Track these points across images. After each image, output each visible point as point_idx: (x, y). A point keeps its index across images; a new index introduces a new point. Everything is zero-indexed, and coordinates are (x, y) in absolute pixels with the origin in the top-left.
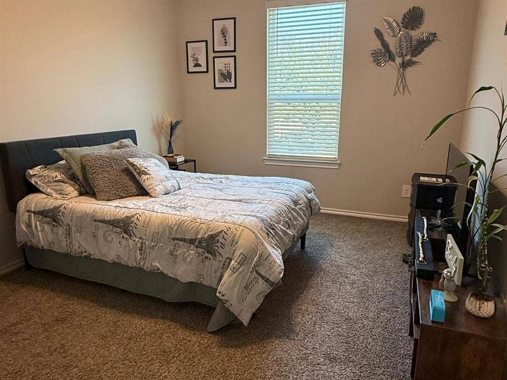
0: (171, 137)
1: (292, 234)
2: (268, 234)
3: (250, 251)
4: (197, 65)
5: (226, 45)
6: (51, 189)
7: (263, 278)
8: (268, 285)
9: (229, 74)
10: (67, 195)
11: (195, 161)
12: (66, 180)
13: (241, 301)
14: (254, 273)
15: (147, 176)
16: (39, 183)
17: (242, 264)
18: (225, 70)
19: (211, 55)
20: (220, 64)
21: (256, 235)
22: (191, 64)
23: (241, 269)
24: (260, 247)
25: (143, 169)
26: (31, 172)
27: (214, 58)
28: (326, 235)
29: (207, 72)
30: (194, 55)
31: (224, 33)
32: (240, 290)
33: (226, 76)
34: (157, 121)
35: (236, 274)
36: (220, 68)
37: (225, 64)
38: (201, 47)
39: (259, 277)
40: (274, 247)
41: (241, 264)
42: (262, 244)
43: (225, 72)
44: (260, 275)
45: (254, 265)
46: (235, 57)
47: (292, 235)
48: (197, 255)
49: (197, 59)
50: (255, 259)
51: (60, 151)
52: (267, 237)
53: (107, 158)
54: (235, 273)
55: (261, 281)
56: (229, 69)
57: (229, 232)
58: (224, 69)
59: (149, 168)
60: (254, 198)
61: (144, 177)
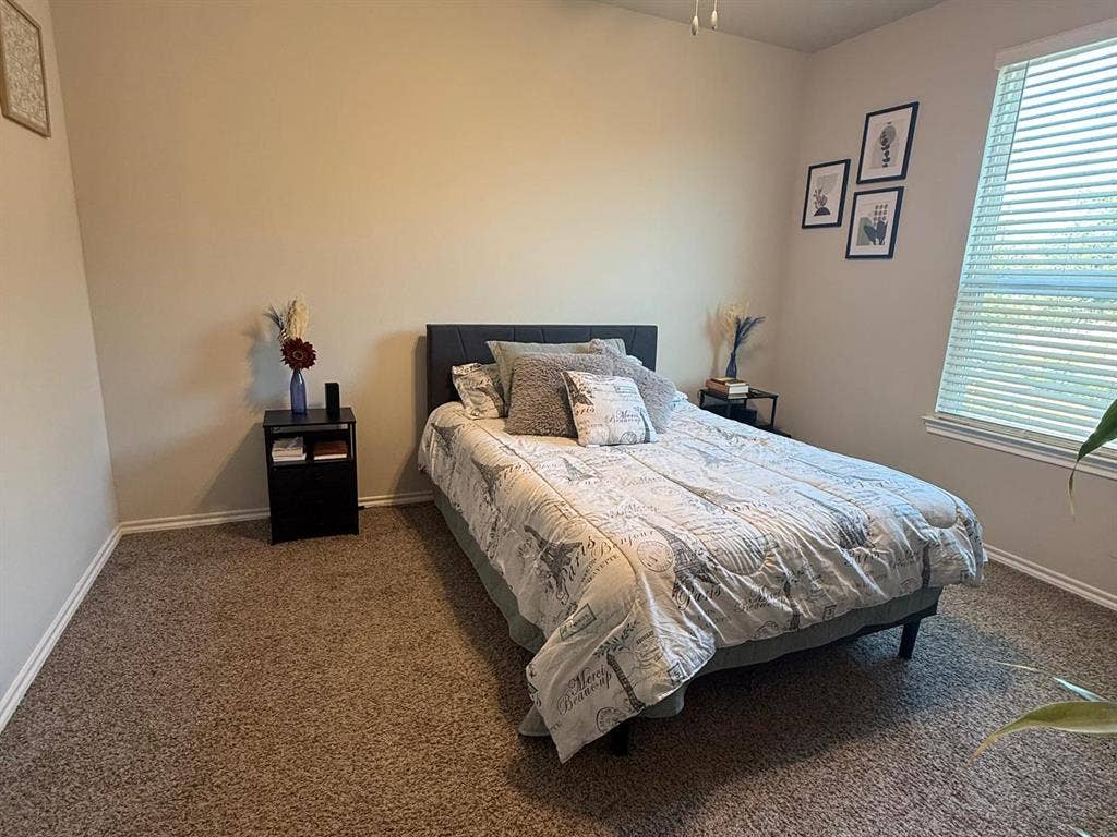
0: (735, 348)
1: (790, 609)
2: (677, 588)
3: (607, 608)
4: (823, 212)
5: (886, 166)
6: (471, 400)
7: (623, 680)
8: (628, 702)
9: (882, 227)
10: (482, 412)
11: (775, 397)
12: (490, 390)
13: (563, 704)
14: (603, 659)
15: (585, 406)
16: (462, 387)
17: (582, 629)
18: (875, 219)
19: (852, 188)
20: (867, 207)
21: (638, 580)
22: (812, 209)
23: (576, 638)
24: (636, 608)
25: (584, 393)
26: (455, 370)
27: (856, 194)
28: (1010, 651)
29: (839, 224)
30: (820, 191)
31: (886, 141)
32: (565, 682)
33: (873, 233)
34: (717, 314)
35: (564, 643)
36: (866, 216)
37: (877, 207)
38: (836, 175)
39: (614, 674)
40: (681, 623)
41: (581, 626)
42: (644, 604)
43: (874, 224)
44: (617, 669)
45: (607, 643)
46: (900, 190)
47: (787, 614)
48: (538, 573)
49: (822, 201)
50: (615, 629)
51: (492, 344)
52: (670, 595)
53: (545, 364)
54: (563, 640)
55: (615, 683)
56: (882, 216)
57: (588, 552)
58: (871, 219)
59: (595, 394)
60: (738, 498)
61: (580, 407)
